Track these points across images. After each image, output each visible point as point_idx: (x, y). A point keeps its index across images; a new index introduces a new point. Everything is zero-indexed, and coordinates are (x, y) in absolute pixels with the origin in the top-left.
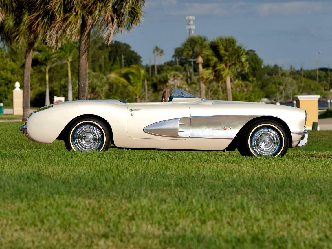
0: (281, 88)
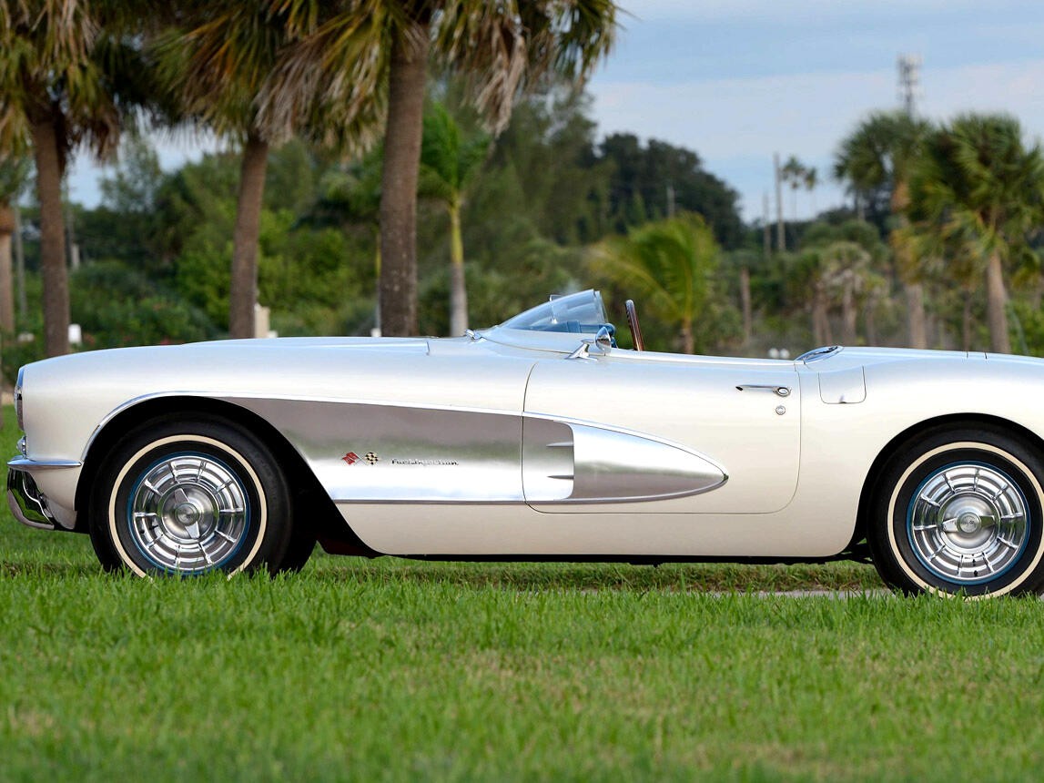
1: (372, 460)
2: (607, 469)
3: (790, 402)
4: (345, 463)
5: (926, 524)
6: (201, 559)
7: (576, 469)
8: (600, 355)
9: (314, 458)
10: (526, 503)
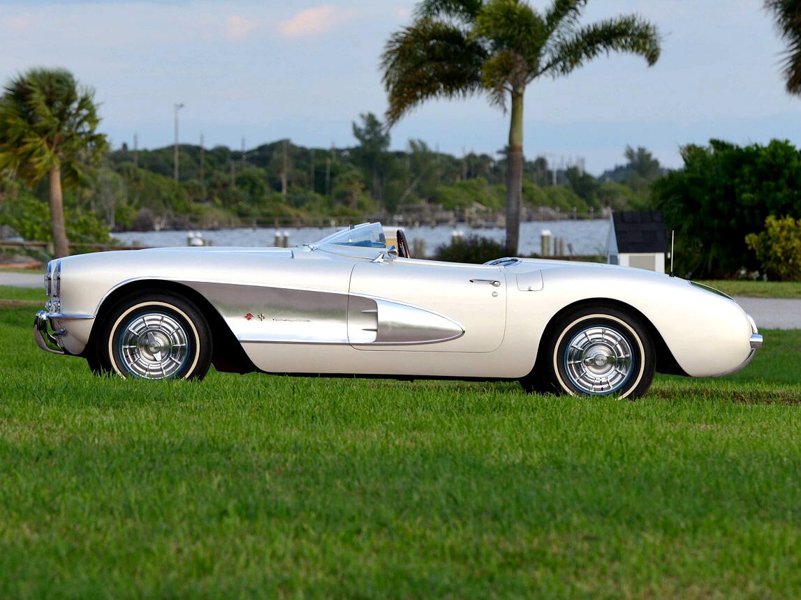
0: (88, 193)
1: (261, 317)
2: (396, 326)
3: (500, 290)
4: (246, 320)
5: (574, 361)
6: (161, 373)
7: (378, 326)
8: (389, 260)
9: (227, 316)
10: (349, 344)
